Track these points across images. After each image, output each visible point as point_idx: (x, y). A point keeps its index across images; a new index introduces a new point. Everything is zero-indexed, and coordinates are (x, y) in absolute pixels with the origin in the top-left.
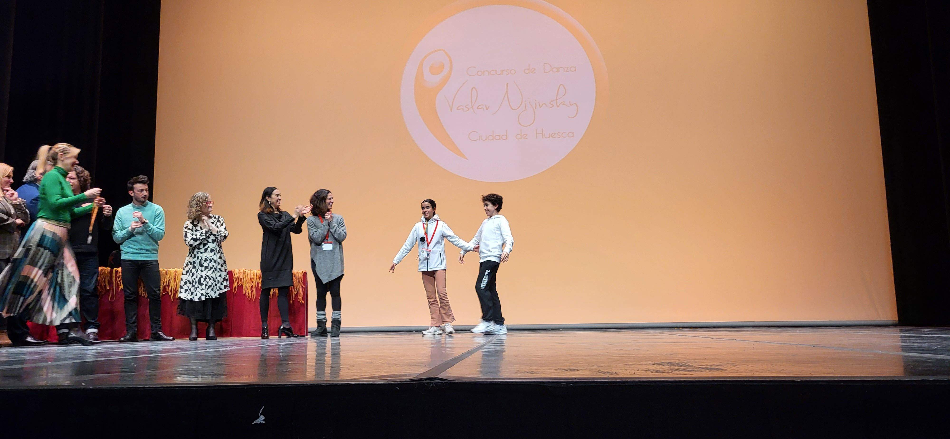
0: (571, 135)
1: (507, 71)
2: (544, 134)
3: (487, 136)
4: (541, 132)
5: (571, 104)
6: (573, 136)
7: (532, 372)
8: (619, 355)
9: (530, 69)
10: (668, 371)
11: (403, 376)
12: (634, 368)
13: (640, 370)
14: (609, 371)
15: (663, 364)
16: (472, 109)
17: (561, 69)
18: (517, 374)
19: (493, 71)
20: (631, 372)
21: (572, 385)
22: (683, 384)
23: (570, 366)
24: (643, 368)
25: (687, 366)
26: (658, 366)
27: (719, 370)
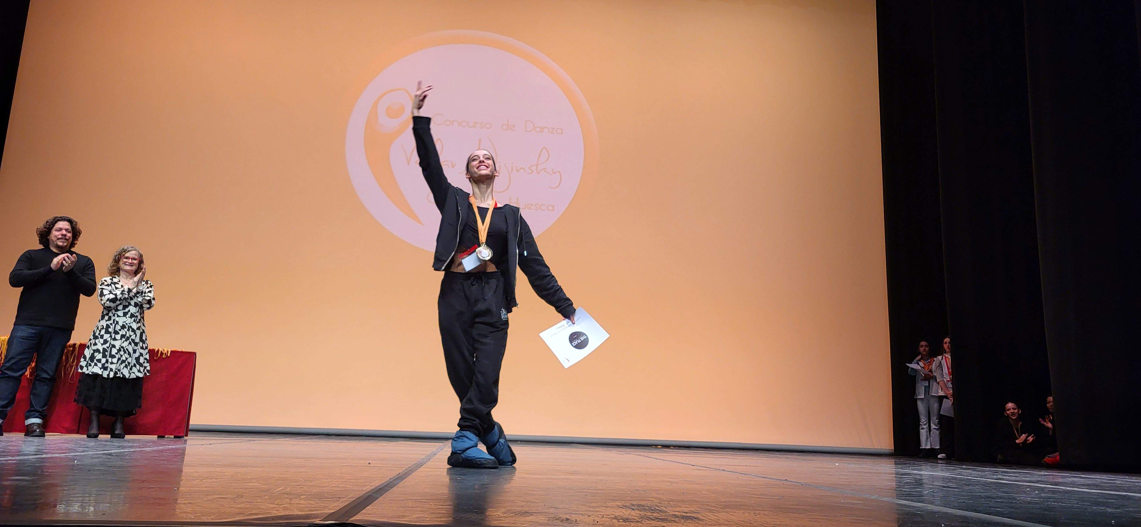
0: (550, 208)
1: (482, 124)
5: (554, 171)
6: (553, 210)
8: (585, 489)
9: (509, 125)
10: (637, 520)
11: (307, 516)
12: (597, 513)
13: (605, 515)
15: (632, 507)
17: (545, 129)
19: (464, 122)
20: (593, 520)
24: (609, 514)
25: (660, 511)
26: (626, 511)
27: (696, 520)
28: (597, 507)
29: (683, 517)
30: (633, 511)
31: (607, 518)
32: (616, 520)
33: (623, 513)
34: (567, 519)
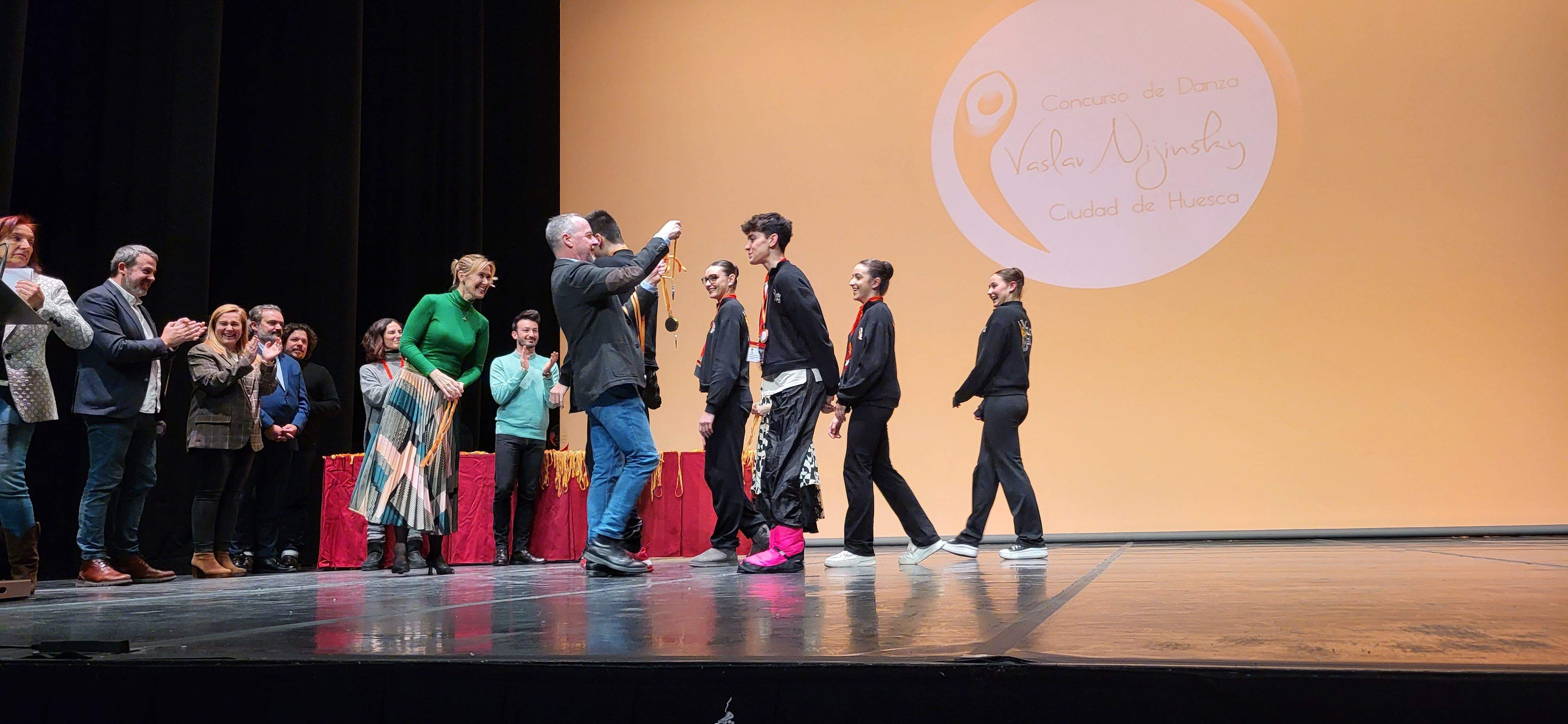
0: (1234, 199)
1: (1113, 96)
2: (1184, 201)
3: (1082, 212)
4: (1179, 198)
5: (1232, 145)
6: (1237, 201)
7: (1177, 646)
9: (1155, 90)
10: (1436, 648)
12: (1369, 639)
13: (1380, 643)
14: (1322, 647)
15: (1425, 630)
16: (1052, 166)
17: (1209, 85)
18: (1148, 649)
19: (1087, 100)
20: (1362, 651)
21: (1249, 675)
22: (1466, 681)
23: (1246, 632)
24: (1388, 642)
26: (1415, 636)
27: (1541, 647)
28: (1366, 630)
29: (1517, 643)
30: (1427, 636)
31: (1383, 646)
32: (1400, 650)
33: (1410, 638)
34: (1319, 649)
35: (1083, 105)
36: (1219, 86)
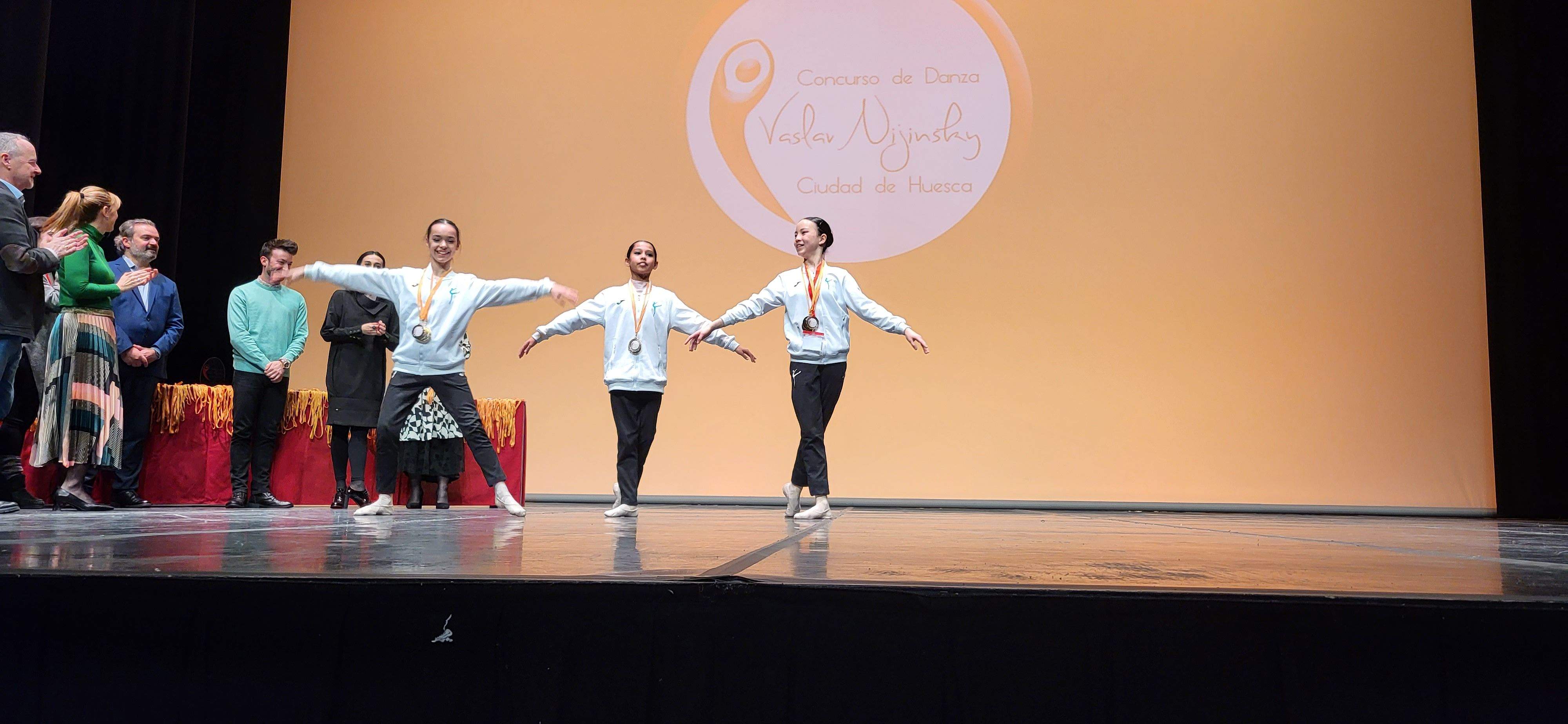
0: (967, 188)
1: (866, 78)
2: (923, 185)
3: (828, 187)
4: (919, 183)
5: (970, 136)
6: (970, 190)
7: (893, 573)
8: (1037, 549)
9: (903, 77)
10: (1117, 577)
11: (681, 572)
12: (1059, 571)
13: (1070, 573)
14: (1020, 575)
15: (1107, 566)
16: (804, 140)
17: (953, 78)
18: (867, 575)
19: (840, 79)
20: (1054, 577)
21: (957, 594)
22: (1141, 598)
23: (955, 565)
24: (1076, 572)
25: (1148, 569)
26: (1099, 569)
27: (1201, 578)
28: (1058, 565)
30: (1108, 569)
32: (1086, 578)
33: (1094, 571)
34: (1018, 576)
35: (836, 83)
36: (961, 80)
